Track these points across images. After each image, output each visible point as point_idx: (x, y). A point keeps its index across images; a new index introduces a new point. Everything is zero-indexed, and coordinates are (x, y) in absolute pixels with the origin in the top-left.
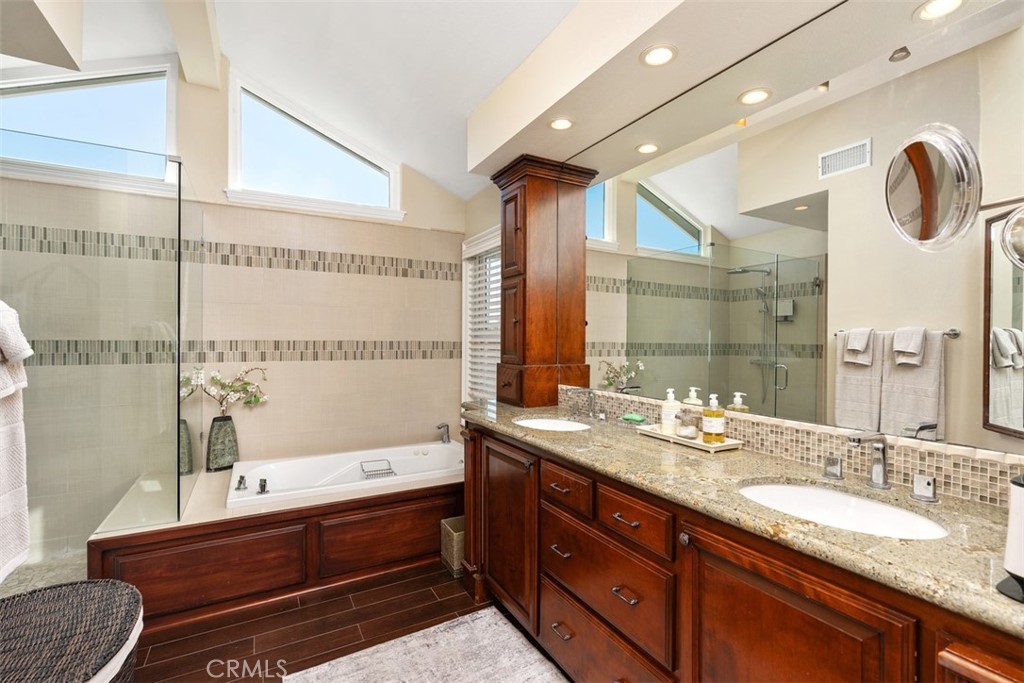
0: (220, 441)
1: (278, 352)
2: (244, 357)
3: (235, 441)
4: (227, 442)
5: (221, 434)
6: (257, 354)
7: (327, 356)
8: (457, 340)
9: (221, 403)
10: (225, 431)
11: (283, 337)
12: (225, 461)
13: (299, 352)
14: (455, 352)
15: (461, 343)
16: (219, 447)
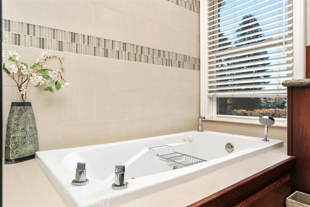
0: (20, 127)
1: (74, 45)
2: (42, 44)
3: (35, 129)
4: (28, 129)
5: (22, 120)
6: (55, 43)
7: (115, 54)
8: (197, 57)
9: (20, 87)
10: (26, 116)
11: (80, 30)
12: (28, 149)
13: (93, 47)
14: (196, 65)
15: (199, 60)
16: (19, 134)
